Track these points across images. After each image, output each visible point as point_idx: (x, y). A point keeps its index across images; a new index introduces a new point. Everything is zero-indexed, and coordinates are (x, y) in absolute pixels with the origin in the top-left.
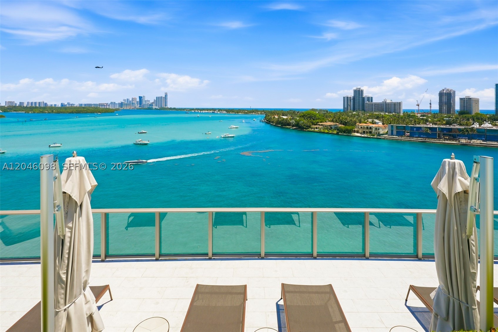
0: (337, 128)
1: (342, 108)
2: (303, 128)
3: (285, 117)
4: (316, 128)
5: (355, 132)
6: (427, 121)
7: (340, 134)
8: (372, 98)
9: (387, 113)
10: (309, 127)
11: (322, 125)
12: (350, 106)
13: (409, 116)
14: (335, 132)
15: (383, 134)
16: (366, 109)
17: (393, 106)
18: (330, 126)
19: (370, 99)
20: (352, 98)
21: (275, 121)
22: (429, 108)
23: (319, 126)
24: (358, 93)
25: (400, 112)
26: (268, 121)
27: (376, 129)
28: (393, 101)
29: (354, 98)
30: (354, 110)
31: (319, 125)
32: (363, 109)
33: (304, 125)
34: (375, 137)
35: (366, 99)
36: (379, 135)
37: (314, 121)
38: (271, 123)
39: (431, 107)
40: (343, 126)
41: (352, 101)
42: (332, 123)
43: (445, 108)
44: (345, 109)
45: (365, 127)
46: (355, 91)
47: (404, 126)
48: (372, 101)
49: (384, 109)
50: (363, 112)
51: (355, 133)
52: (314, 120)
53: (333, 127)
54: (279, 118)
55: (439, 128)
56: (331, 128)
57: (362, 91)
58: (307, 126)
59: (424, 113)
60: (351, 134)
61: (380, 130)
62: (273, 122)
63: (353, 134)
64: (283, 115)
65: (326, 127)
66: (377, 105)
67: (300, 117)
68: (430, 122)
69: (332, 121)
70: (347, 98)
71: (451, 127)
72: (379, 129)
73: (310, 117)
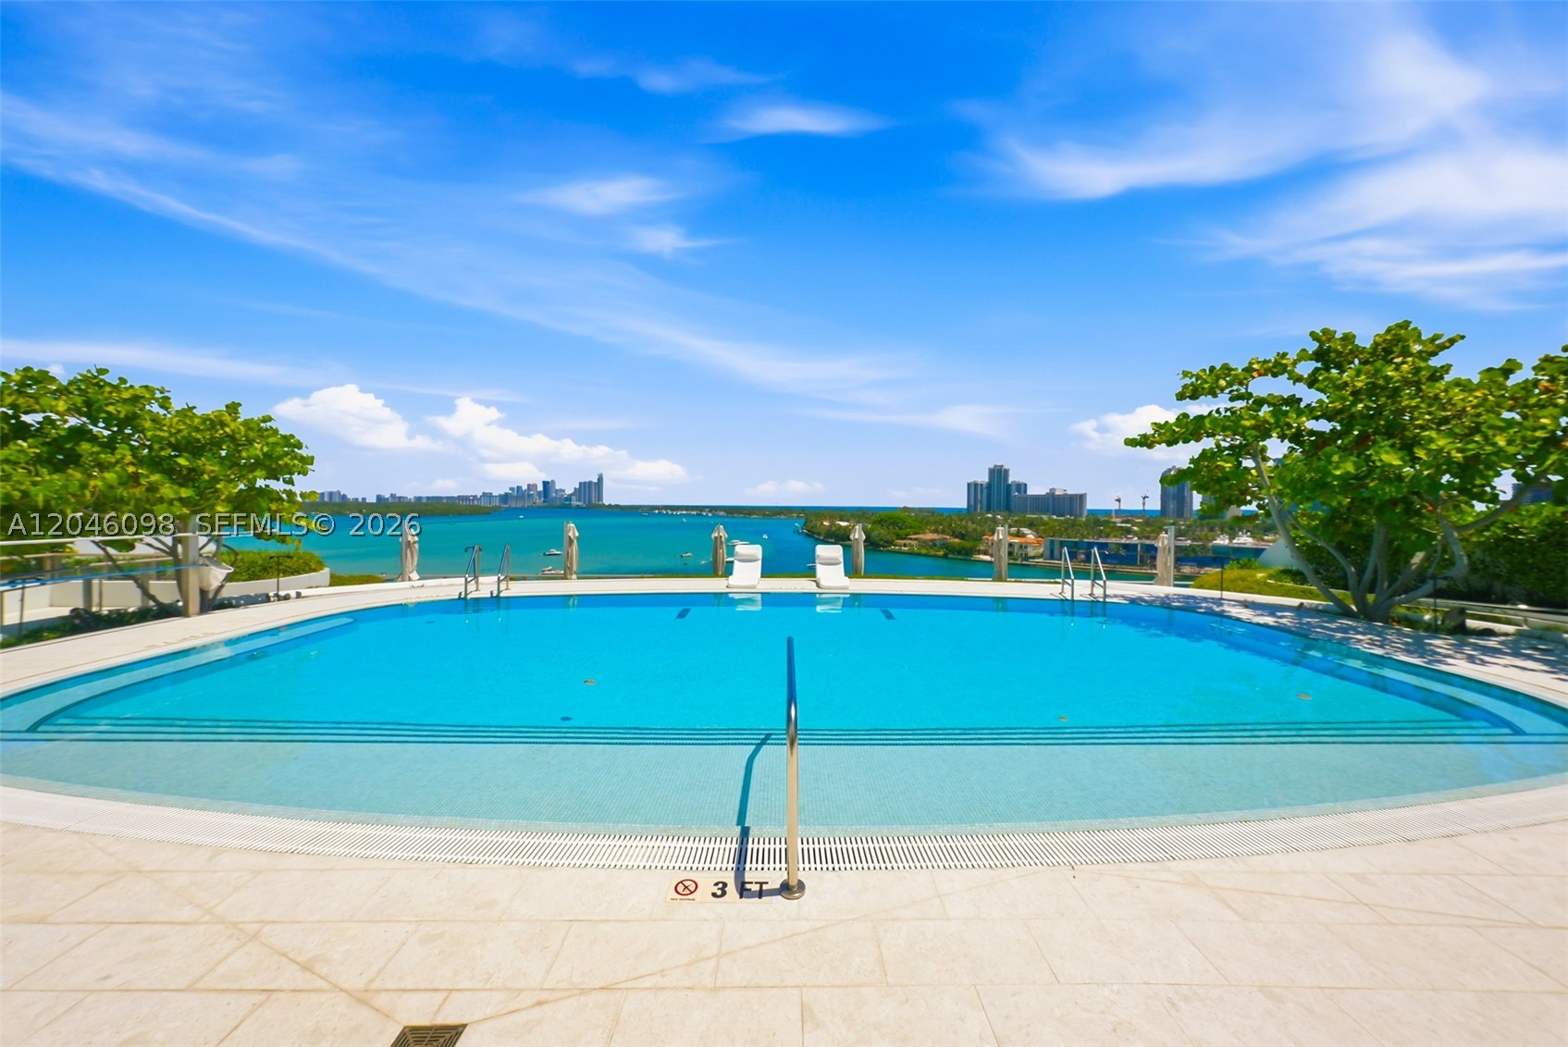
0: (945, 546)
1: (965, 506)
2: (879, 546)
3: (843, 524)
4: (905, 545)
5: (979, 552)
6: (1128, 531)
7: (949, 556)
8: (1026, 485)
9: (1055, 517)
10: (891, 543)
11: (916, 539)
12: (981, 503)
13: (1098, 523)
14: (941, 553)
15: (1034, 558)
16: (1013, 506)
17: (1067, 502)
18: (932, 540)
19: (1022, 487)
20: (984, 486)
21: (823, 532)
23: (910, 541)
24: (998, 474)
25: (1081, 515)
26: (809, 531)
27: (1021, 546)
28: (1069, 492)
29: (989, 485)
30: (989, 510)
31: (911, 539)
32: (1008, 508)
33: (881, 539)
34: (1019, 562)
35: (1014, 488)
36: (1027, 558)
37: (901, 532)
38: (816, 536)
39: (1144, 504)
40: (956, 540)
41: (985, 491)
42: (935, 536)
43: (1172, 506)
44: (972, 507)
46: (992, 472)
47: (1076, 542)
48: (1025, 492)
49: (1051, 508)
50: (1007, 513)
51: (979, 554)
52: (901, 529)
53: (938, 543)
54: (830, 526)
55: (1142, 545)
56: (935, 545)
57: (1006, 472)
58: (886, 542)
59: (1129, 516)
60: (971, 556)
61: (1029, 549)
62: (819, 534)
64: (841, 520)
65: (924, 543)
66: (1036, 498)
67: (874, 522)
68: (1135, 534)
69: (936, 531)
70: (976, 484)
72: (1026, 547)
73: (895, 524)
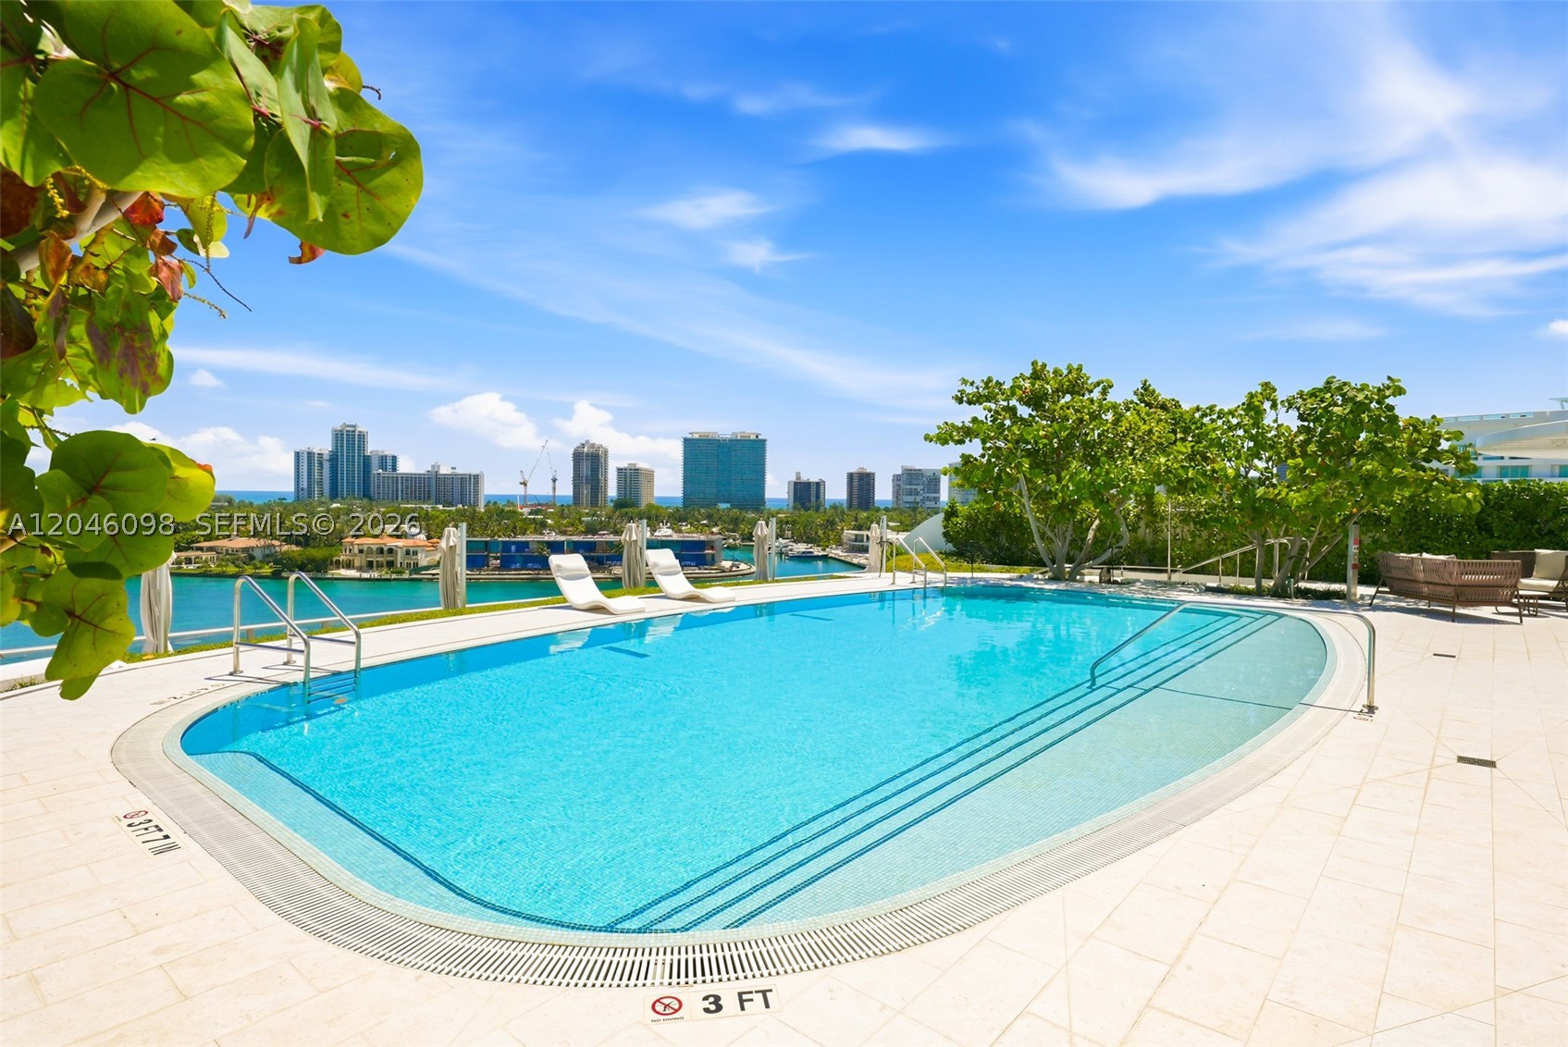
0: (270, 557)
1: (291, 488)
4: (189, 561)
5: (338, 565)
6: (543, 525)
7: (283, 574)
8: (394, 459)
9: (441, 507)
11: (211, 549)
12: (320, 483)
13: (501, 513)
14: (267, 570)
15: (427, 568)
16: (373, 490)
17: (457, 487)
18: (245, 550)
19: (389, 462)
20: (326, 457)
22: (551, 493)
23: (199, 553)
24: (349, 440)
25: (476, 504)
27: (408, 553)
28: (459, 471)
29: (334, 458)
30: (334, 495)
31: (201, 549)
32: (366, 494)
34: (406, 576)
35: (375, 463)
36: (416, 569)
39: (554, 489)
40: (294, 547)
41: (326, 465)
42: (253, 542)
43: (586, 491)
44: (303, 495)
45: (374, 548)
46: (338, 436)
47: (486, 542)
48: (394, 468)
49: (433, 493)
50: (365, 501)
51: (338, 568)
53: (258, 554)
55: (569, 542)
56: (252, 558)
57: (362, 437)
59: (539, 506)
60: (326, 572)
61: (419, 555)
63: (333, 574)
65: (232, 557)
66: (411, 480)
68: (552, 529)
70: (310, 455)
71: (596, 538)
72: (415, 553)
